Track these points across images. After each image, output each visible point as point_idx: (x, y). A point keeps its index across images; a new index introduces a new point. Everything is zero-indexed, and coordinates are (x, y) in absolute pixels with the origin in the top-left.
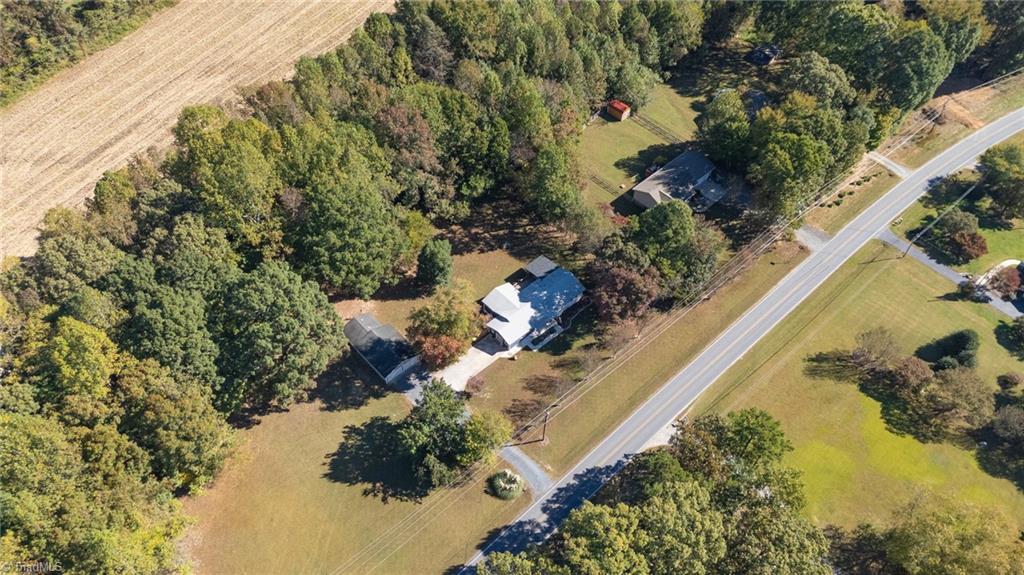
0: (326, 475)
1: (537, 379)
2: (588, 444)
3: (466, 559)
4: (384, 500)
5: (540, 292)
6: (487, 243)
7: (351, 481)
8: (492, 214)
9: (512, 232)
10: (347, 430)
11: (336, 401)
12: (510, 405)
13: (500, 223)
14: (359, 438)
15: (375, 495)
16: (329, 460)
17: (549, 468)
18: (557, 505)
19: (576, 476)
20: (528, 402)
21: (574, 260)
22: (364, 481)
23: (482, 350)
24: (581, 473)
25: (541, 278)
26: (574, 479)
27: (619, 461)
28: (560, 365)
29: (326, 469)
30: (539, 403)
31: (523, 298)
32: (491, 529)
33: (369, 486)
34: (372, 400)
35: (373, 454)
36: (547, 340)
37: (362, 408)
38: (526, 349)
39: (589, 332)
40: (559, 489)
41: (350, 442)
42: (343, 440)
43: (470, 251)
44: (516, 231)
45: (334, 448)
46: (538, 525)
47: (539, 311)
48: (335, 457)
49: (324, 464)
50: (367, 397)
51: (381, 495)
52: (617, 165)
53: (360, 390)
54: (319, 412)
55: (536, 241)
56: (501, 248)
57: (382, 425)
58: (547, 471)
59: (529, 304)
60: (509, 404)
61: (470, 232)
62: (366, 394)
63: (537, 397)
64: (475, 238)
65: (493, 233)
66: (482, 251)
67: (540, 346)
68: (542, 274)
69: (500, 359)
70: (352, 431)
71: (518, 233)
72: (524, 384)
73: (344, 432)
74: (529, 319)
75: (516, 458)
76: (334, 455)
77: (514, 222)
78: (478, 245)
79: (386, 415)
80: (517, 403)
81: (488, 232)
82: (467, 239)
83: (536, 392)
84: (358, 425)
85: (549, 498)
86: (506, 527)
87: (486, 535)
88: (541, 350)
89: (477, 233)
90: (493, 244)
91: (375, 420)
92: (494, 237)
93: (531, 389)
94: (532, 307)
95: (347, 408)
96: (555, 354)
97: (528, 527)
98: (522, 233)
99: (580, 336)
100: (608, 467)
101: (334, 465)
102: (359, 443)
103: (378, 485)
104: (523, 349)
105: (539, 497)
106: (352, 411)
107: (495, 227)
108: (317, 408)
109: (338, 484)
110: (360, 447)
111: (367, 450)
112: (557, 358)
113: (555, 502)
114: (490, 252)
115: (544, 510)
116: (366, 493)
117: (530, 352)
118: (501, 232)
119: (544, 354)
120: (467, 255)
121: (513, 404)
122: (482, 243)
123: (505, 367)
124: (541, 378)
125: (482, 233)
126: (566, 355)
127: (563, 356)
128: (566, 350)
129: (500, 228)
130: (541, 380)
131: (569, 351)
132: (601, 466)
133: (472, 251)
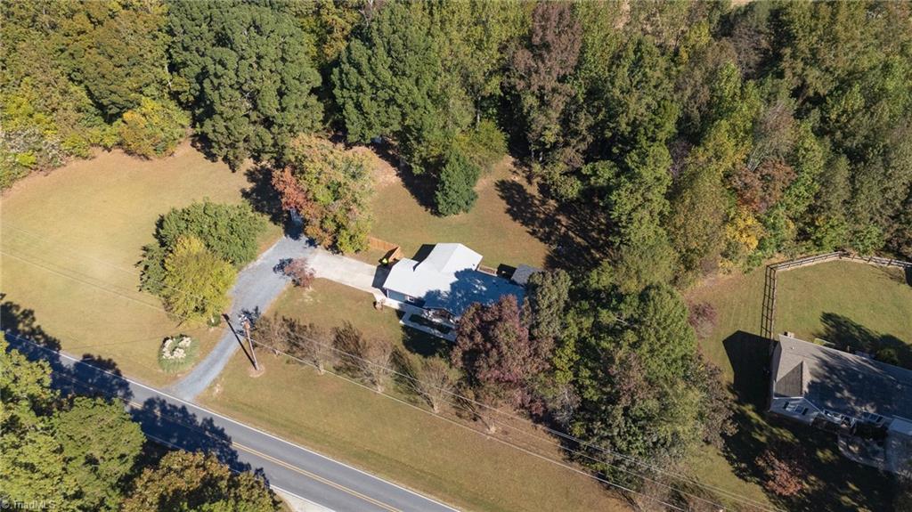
1: (357, 337)
2: (269, 421)
3: (69, 350)
6: (551, 233)
8: (601, 223)
11: (257, 195)
12: (302, 324)
17: (217, 391)
18: (159, 414)
19: (210, 422)
23: (376, 276)
24: (216, 425)
25: (514, 283)
26: (205, 419)
27: (249, 465)
31: (462, 274)
32: (115, 360)
36: (427, 329)
38: (400, 314)
40: (184, 408)
43: (525, 223)
44: (593, 251)
52: (827, 317)
54: (238, 190)
58: (211, 388)
60: (304, 323)
61: (555, 215)
64: (549, 222)
65: (570, 233)
66: (533, 233)
67: (411, 325)
69: (372, 295)
72: (342, 328)
74: (433, 288)
75: (223, 351)
78: (541, 227)
80: (309, 329)
81: (569, 229)
82: (542, 216)
83: (334, 342)
85: (168, 402)
86: (118, 373)
87: (105, 357)
88: (405, 328)
89: (559, 221)
90: (553, 238)
92: (565, 236)
93: (338, 336)
94: (452, 285)
96: (406, 344)
98: (593, 258)
100: (234, 454)
104: (397, 311)
105: (167, 391)
108: (244, 187)
112: (401, 348)
113: (163, 410)
115: (150, 402)
116: (146, 248)
117: (396, 318)
118: (579, 240)
119: (401, 333)
120: (517, 224)
121: (305, 326)
122: (547, 229)
123: (360, 303)
124: (360, 342)
125: (563, 225)
126: (412, 355)
127: (408, 352)
128: (420, 354)
129: (585, 237)
130: (357, 342)
131: (421, 357)
132: (235, 445)
133: (527, 225)
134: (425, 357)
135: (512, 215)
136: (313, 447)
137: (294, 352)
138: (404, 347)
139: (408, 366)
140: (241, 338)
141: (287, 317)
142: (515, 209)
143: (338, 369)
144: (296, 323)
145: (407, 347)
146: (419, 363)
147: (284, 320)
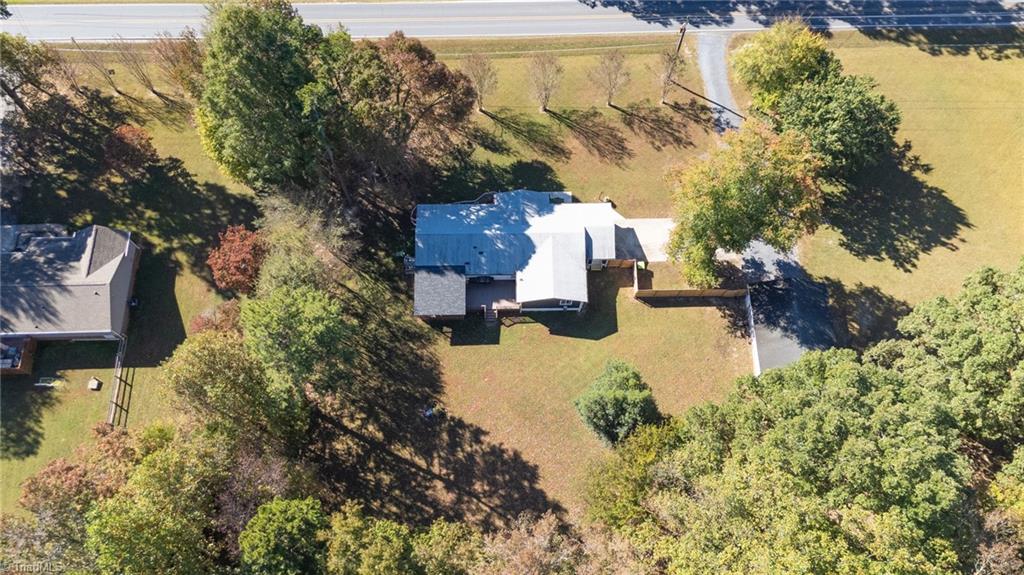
0: (968, 225)
1: (602, 154)
3: (851, 34)
4: (908, 147)
5: (491, 240)
6: (454, 445)
7: (937, 195)
9: (391, 436)
10: (909, 267)
12: (669, 147)
13: (386, 479)
14: (896, 243)
15: (917, 159)
16: (954, 241)
18: (713, 15)
19: (665, 24)
20: (642, 134)
21: (356, 296)
22: (922, 185)
23: (640, 247)
25: (459, 270)
26: (671, 24)
27: (605, 6)
28: (558, 151)
29: (963, 232)
30: (630, 124)
31: (524, 251)
33: (917, 174)
34: (849, 286)
35: (891, 210)
37: (869, 284)
39: (469, 167)
40: (698, 27)
41: (912, 247)
42: (922, 255)
43: (497, 452)
44: (380, 435)
45: (939, 251)
46: (749, 12)
47: (522, 214)
48: (943, 239)
49: (963, 241)
50: (852, 295)
51: (909, 155)
53: (855, 313)
55: (372, 383)
56: (442, 415)
57: (854, 240)
58: (693, 50)
59: (528, 232)
60: (669, 150)
61: (459, 501)
62: (851, 302)
63: (625, 132)
64: (461, 478)
65: (422, 463)
66: (478, 434)
68: (452, 276)
69: (627, 215)
70: (903, 261)
71: (382, 428)
72: (626, 160)
73: (914, 266)
74: (547, 218)
75: (717, 84)
76: (944, 244)
77: (362, 461)
78: (470, 456)
79: (842, 249)
80: (657, 143)
81: (428, 472)
82: (478, 487)
83: (622, 140)
84: (889, 263)
85: (715, 24)
89: (449, 487)
90: (445, 436)
91: (861, 254)
92: (427, 454)
93: (623, 148)
94: (528, 225)
95: (891, 300)
96: (548, 169)
97: (763, 17)
98: (377, 420)
99: (487, 170)
100: (623, 9)
101: (951, 232)
102: (902, 237)
103: (906, 169)
105: (725, 33)
106: (887, 290)
107: (405, 475)
109: (957, 205)
110: (903, 230)
111: (895, 220)
112: (550, 162)
113: (712, 18)
114: (467, 420)
115: (730, 21)
116: (927, 169)
118: (405, 453)
119: (562, 179)
120: (510, 445)
121: (664, 145)
122: (460, 455)
123: (630, 199)
124: (596, 152)
125: (439, 477)
126: (535, 158)
127: (540, 159)
128: (527, 163)
129: (398, 465)
130: (598, 150)
131: (524, 160)
132: (629, 15)
133: (493, 448)
134: (520, 162)
135: (525, 465)
136: (566, 38)
137: (651, 112)
138: (549, 164)
139: (531, 144)
140: (715, 106)
141: (690, 148)
142: (526, 484)
143: (595, 114)
144: (675, 145)
145: (545, 165)
146: (522, 152)
147: (691, 143)
